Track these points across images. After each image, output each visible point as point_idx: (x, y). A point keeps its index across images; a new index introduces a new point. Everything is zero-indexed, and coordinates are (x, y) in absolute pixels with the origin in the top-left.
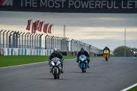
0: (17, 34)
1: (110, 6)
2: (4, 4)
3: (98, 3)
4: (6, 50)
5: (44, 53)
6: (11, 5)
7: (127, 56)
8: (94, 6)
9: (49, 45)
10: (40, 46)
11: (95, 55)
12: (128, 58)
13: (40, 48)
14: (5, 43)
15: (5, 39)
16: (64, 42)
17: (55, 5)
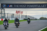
0: (13, 14)
1: (38, 6)
4: (11, 19)
8: (34, 6)
9: (22, 17)
11: (35, 19)
13: (20, 18)
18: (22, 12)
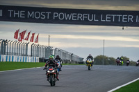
0: (5, 41)
1: (90, 18)
3: (80, 16)
5: (29, 60)
7: (105, 64)
8: (76, 18)
10: (27, 53)
11: (76, 62)
12: (106, 66)
13: (26, 55)
16: (49, 50)
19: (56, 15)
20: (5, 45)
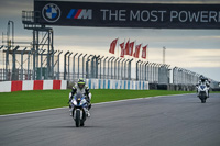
2: (79, 17)
3: (213, 15)
5: (134, 86)
6: (90, 18)
8: (207, 19)
10: (129, 76)
13: (130, 79)
14: (81, 72)
15: (81, 67)
17: (151, 17)
18: (145, 48)
19: (174, 14)
20: (97, 63)
